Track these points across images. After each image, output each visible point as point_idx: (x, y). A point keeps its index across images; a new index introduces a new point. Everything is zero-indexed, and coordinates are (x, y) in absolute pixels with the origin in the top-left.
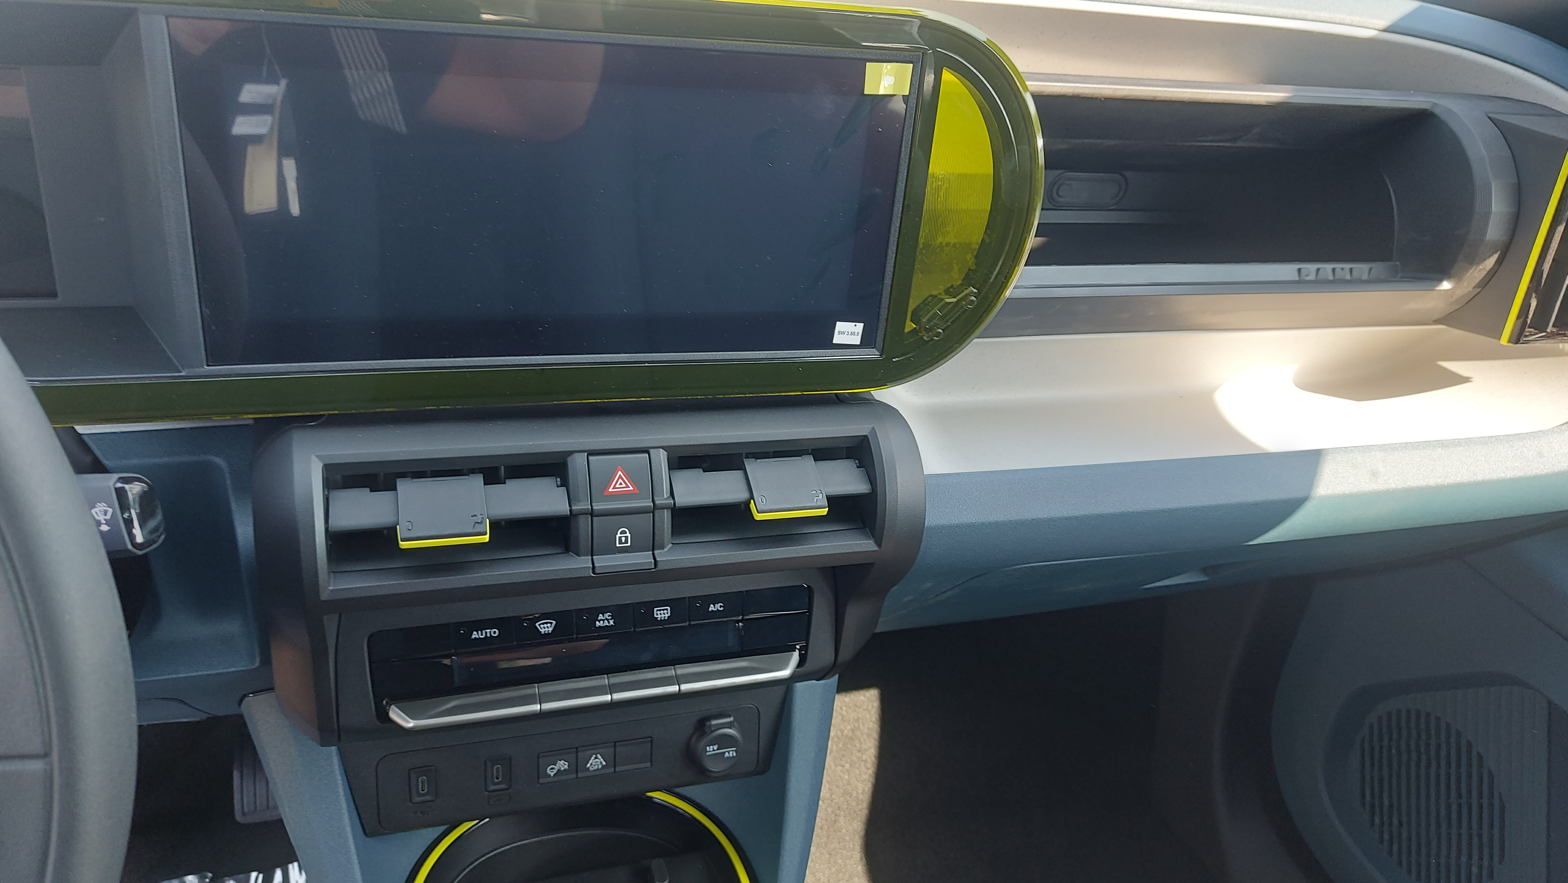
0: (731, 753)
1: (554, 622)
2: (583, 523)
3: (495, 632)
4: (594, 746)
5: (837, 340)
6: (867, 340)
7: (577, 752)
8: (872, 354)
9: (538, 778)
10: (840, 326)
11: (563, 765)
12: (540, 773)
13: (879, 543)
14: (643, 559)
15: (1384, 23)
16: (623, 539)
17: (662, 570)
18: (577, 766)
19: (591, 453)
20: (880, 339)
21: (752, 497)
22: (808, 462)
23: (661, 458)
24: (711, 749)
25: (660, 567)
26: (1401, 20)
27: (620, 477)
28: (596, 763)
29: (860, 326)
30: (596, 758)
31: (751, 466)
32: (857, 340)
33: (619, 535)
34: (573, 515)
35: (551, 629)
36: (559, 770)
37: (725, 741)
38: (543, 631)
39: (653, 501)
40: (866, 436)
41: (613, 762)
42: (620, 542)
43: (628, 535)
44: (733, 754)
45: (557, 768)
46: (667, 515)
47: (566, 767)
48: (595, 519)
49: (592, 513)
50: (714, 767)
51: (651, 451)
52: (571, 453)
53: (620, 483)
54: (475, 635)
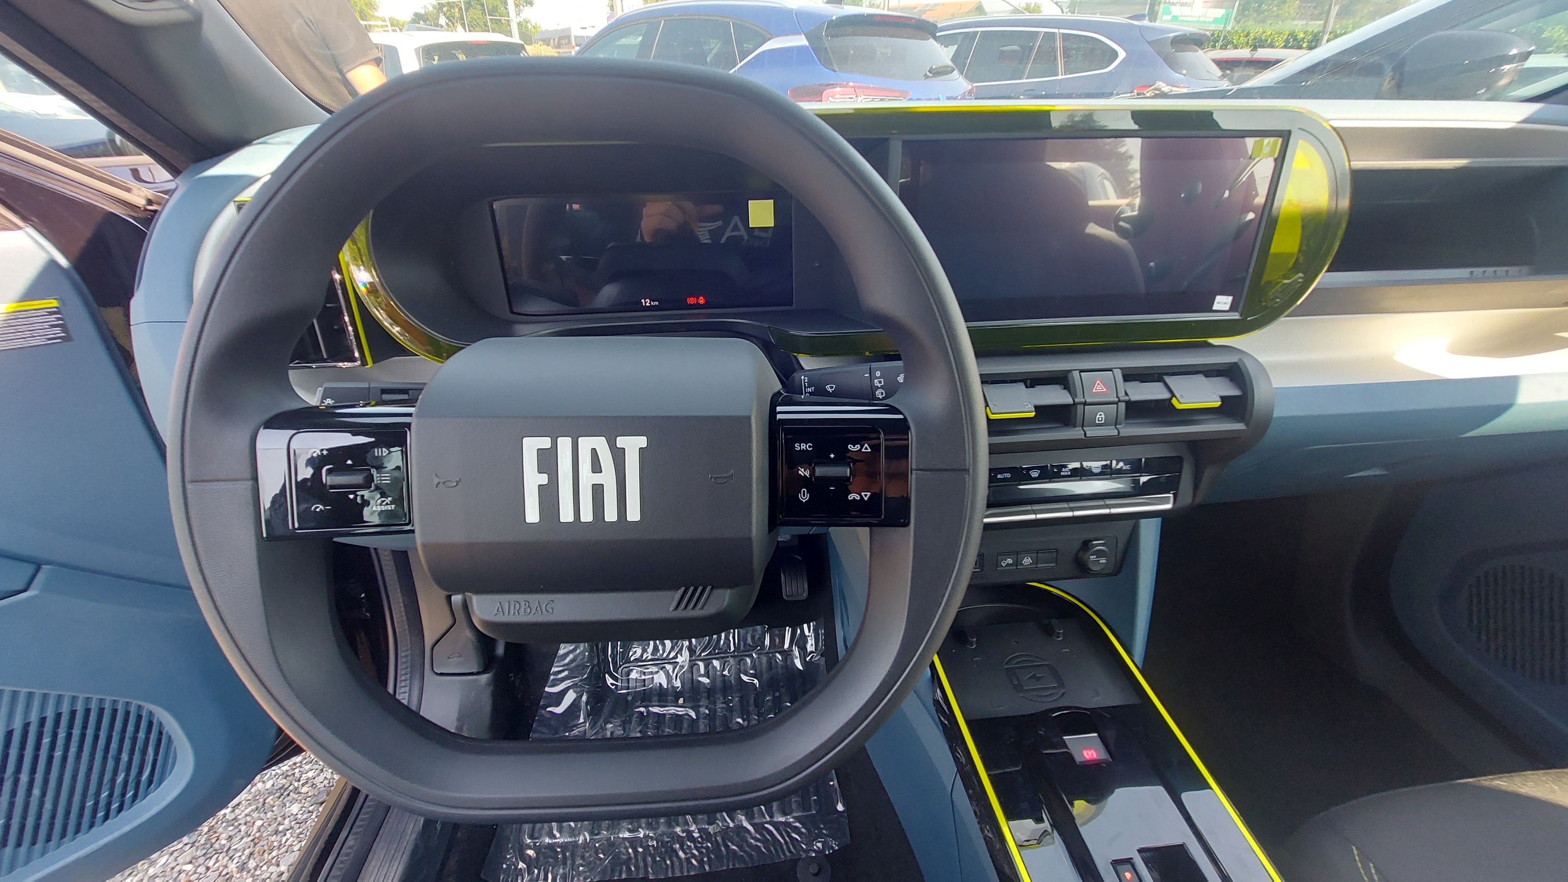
0: (1103, 561)
1: (1039, 471)
2: (1080, 408)
3: (1008, 475)
4: (1027, 552)
5: (1215, 307)
6: (1233, 308)
7: (1017, 555)
8: (1236, 316)
9: (997, 567)
10: (1219, 298)
11: (1010, 561)
12: (998, 565)
13: (1247, 425)
14: (1111, 432)
15: (1521, 118)
16: (1100, 419)
17: (1123, 437)
18: (1017, 563)
19: (1081, 371)
20: (1241, 306)
21: (1173, 395)
22: (1201, 378)
23: (1118, 374)
24: (1093, 557)
25: (1121, 435)
26: (1533, 114)
27: (1099, 384)
28: (1027, 561)
29: (1230, 298)
30: (1027, 558)
31: (1169, 380)
32: (1227, 307)
33: (1098, 416)
34: (1075, 404)
35: (1037, 475)
36: (1008, 564)
37: (1100, 554)
38: (1033, 476)
39: (1117, 397)
40: (1236, 363)
41: (1036, 562)
42: (1099, 421)
43: (1103, 416)
44: (1104, 561)
45: (1007, 562)
46: (1122, 406)
47: (1011, 562)
48: (1086, 407)
49: (1085, 404)
50: (1095, 568)
51: (1114, 370)
52: (1070, 371)
53: (1099, 388)
54: (999, 476)
